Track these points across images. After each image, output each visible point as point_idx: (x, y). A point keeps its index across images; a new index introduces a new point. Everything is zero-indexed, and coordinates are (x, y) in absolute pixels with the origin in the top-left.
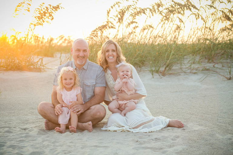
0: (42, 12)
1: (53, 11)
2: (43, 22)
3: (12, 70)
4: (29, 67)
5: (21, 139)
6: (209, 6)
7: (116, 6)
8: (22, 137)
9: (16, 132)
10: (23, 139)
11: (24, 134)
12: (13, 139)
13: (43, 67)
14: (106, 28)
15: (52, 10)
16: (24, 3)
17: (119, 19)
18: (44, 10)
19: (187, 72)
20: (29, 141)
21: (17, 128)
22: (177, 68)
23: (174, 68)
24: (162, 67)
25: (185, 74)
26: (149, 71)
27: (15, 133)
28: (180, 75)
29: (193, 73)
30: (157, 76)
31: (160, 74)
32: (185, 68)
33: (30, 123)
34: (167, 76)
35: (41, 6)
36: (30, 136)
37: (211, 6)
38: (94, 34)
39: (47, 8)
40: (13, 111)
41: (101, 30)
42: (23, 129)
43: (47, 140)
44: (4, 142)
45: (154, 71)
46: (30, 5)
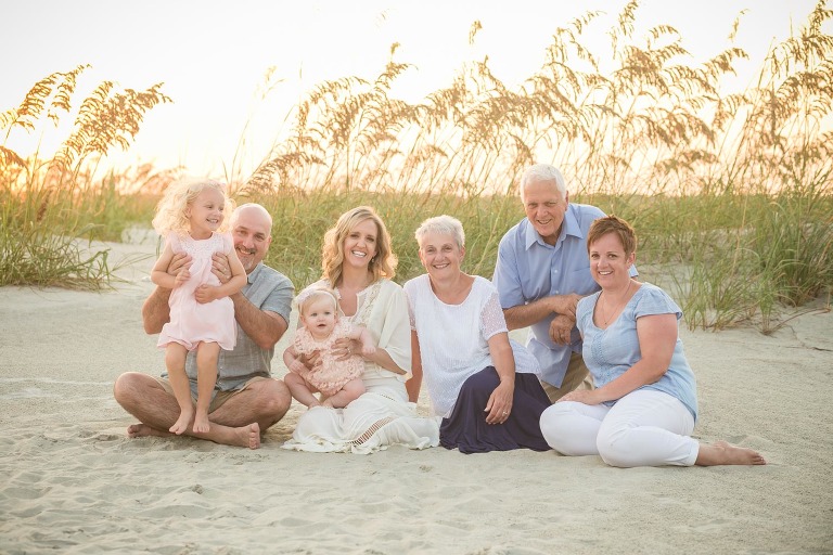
1: (136, 107)
2: (109, 141)
4: (63, 276)
6: (599, 107)
7: (328, 95)
13: (106, 278)
14: (299, 162)
15: (136, 104)
16: (52, 82)
17: (336, 134)
37: (605, 109)
38: (260, 179)
39: (121, 99)
41: (280, 168)
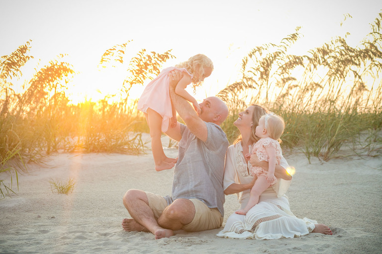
0: (142, 63)
1: (158, 62)
2: (144, 79)
3: (95, 152)
4: (121, 147)
5: (98, 247)
7: (257, 53)
8: (98, 245)
9: (92, 238)
10: (101, 247)
11: (103, 240)
12: (86, 246)
13: (142, 148)
14: (241, 88)
15: (158, 60)
16: (114, 49)
17: (262, 74)
18: (144, 61)
19: (362, 155)
20: (108, 249)
21: (95, 232)
22: (347, 148)
23: (342, 148)
24: (324, 147)
25: (360, 158)
26: (304, 153)
27: (90, 239)
28: (351, 159)
29: (372, 156)
30: (315, 160)
31: (320, 158)
32: (360, 149)
33: (114, 227)
34: (331, 161)
35: (140, 54)
36: (111, 244)
39: (149, 57)
40: (91, 211)
42: (102, 235)
43: (135, 249)
44: (73, 250)
45: (312, 153)
46: (123, 52)
